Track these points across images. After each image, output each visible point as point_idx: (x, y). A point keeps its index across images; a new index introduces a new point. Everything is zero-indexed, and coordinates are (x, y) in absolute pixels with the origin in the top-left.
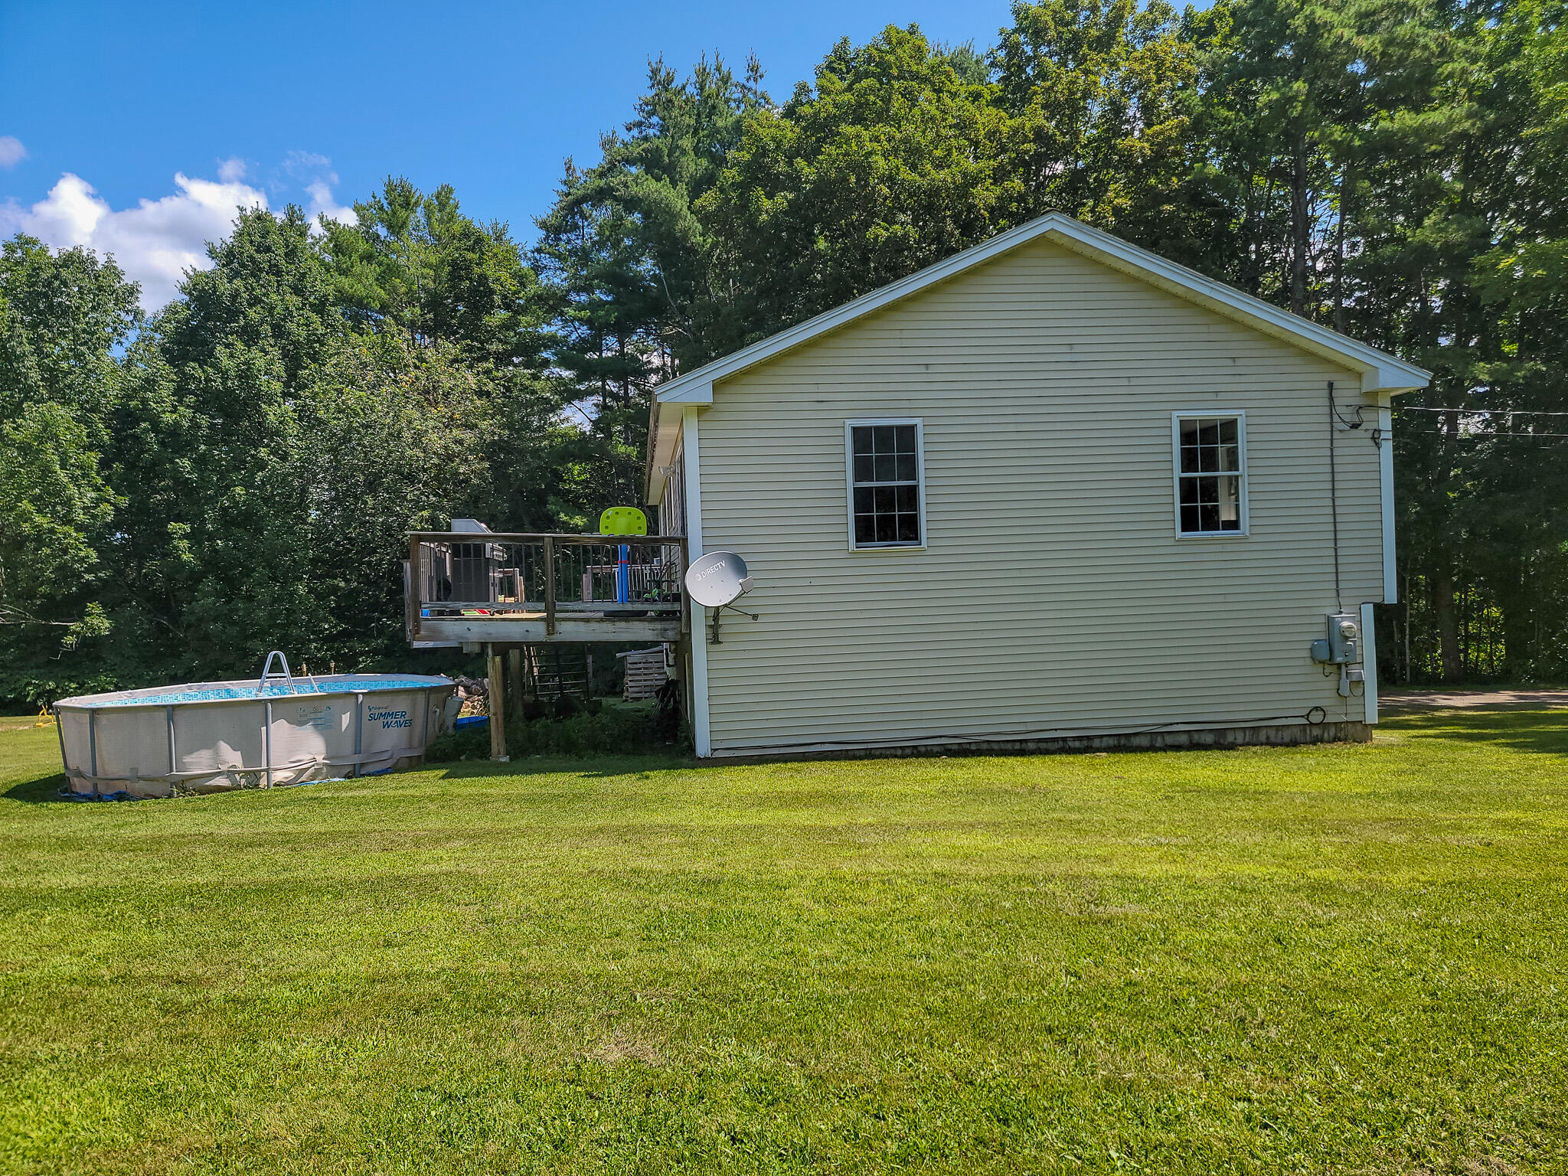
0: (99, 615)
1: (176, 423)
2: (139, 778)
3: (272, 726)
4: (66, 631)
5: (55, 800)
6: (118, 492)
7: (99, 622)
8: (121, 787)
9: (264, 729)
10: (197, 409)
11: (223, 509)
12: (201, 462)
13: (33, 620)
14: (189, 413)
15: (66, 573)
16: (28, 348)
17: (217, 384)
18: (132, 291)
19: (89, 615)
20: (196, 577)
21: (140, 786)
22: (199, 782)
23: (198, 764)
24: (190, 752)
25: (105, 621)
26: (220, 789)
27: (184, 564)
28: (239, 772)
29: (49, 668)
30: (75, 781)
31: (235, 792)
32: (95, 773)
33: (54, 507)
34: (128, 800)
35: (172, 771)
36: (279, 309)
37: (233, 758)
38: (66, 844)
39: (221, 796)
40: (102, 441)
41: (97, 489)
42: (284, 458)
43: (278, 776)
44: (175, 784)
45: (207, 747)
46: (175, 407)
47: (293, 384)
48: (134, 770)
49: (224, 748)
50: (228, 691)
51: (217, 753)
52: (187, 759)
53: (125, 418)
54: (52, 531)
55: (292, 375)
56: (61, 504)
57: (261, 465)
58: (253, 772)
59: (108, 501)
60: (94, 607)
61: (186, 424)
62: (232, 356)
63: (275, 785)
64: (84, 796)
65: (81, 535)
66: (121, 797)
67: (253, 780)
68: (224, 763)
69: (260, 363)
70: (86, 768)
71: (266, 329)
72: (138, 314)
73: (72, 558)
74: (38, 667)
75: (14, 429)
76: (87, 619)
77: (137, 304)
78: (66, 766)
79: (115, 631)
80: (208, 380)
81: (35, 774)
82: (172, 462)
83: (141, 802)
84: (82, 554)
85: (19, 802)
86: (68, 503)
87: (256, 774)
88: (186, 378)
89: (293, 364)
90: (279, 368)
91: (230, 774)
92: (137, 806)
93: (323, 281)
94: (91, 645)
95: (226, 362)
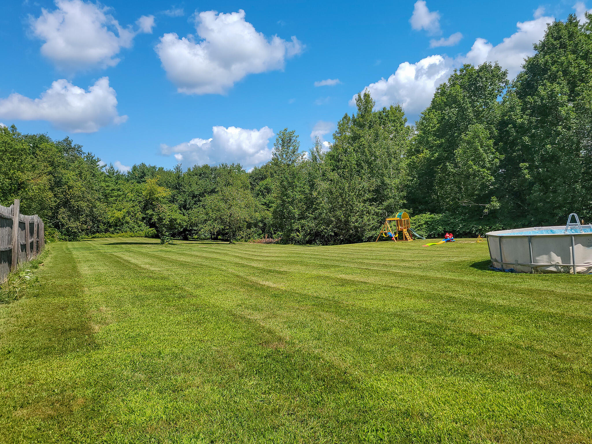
0: (496, 201)
1: (523, 123)
2: (519, 264)
3: (575, 247)
4: (484, 207)
5: (488, 270)
6: (501, 154)
7: (496, 204)
8: (512, 267)
9: (571, 248)
10: (531, 115)
11: (542, 155)
12: (532, 137)
13: (473, 204)
14: (527, 117)
15: (484, 186)
16: (469, 105)
17: (539, 103)
18: (505, 74)
19: (492, 201)
20: (531, 184)
21: (519, 267)
22: (543, 268)
23: (542, 261)
24: (539, 255)
25: (498, 203)
26: (552, 272)
27: (527, 179)
28: (560, 266)
29: (479, 221)
30: (495, 263)
31: (559, 274)
32: (502, 261)
33: (479, 162)
34: (515, 272)
35: (531, 262)
36: (565, 63)
37: (557, 260)
38: (496, 287)
39: (553, 275)
40: (495, 135)
41: (493, 154)
42: (569, 129)
43: (578, 269)
44: (533, 268)
45: (546, 254)
46: (522, 116)
47: (573, 95)
48: (517, 261)
49: (553, 255)
50: (552, 231)
51: (550, 257)
52: (537, 258)
53: (503, 124)
54: (479, 171)
55: (572, 91)
56: (481, 161)
57: (558, 134)
58: (567, 266)
59: (497, 158)
60: (494, 198)
61: (526, 122)
62: (545, 89)
63: (578, 273)
64: (498, 269)
65: (489, 171)
66: (512, 271)
67: (567, 270)
68: (554, 261)
69: (558, 89)
70: (499, 259)
71: (560, 73)
72: (507, 82)
73: (486, 181)
74: (475, 221)
75: (465, 136)
76: (492, 203)
77: (507, 78)
78: (491, 258)
79: (501, 207)
80: (535, 102)
81: (480, 260)
82: (521, 138)
83: (520, 274)
84: (489, 179)
85: (476, 269)
86: (483, 160)
87: (568, 267)
88: (525, 103)
89: (572, 85)
90: (566, 90)
91: (556, 266)
92: (519, 275)
93: (586, 44)
94: (493, 213)
95: (543, 93)
